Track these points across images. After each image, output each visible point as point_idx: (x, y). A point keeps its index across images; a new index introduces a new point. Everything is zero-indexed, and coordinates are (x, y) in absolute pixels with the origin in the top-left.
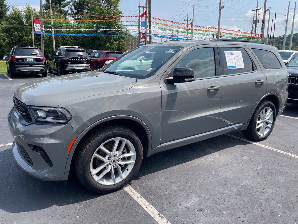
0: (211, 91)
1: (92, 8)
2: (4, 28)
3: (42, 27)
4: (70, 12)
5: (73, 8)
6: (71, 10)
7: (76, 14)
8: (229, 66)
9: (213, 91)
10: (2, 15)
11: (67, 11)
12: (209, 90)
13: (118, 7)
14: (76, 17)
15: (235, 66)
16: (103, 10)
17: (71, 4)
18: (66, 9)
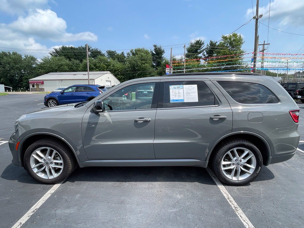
0: (139, 121)
1: (218, 52)
2: (158, 72)
3: (170, 70)
4: (203, 57)
5: (205, 53)
6: (204, 55)
7: (208, 57)
8: (173, 100)
9: (142, 122)
10: (160, 64)
11: (201, 57)
12: (136, 121)
13: (240, 47)
14: (208, 60)
15: (183, 100)
16: (226, 52)
17: (204, 51)
18: (200, 55)
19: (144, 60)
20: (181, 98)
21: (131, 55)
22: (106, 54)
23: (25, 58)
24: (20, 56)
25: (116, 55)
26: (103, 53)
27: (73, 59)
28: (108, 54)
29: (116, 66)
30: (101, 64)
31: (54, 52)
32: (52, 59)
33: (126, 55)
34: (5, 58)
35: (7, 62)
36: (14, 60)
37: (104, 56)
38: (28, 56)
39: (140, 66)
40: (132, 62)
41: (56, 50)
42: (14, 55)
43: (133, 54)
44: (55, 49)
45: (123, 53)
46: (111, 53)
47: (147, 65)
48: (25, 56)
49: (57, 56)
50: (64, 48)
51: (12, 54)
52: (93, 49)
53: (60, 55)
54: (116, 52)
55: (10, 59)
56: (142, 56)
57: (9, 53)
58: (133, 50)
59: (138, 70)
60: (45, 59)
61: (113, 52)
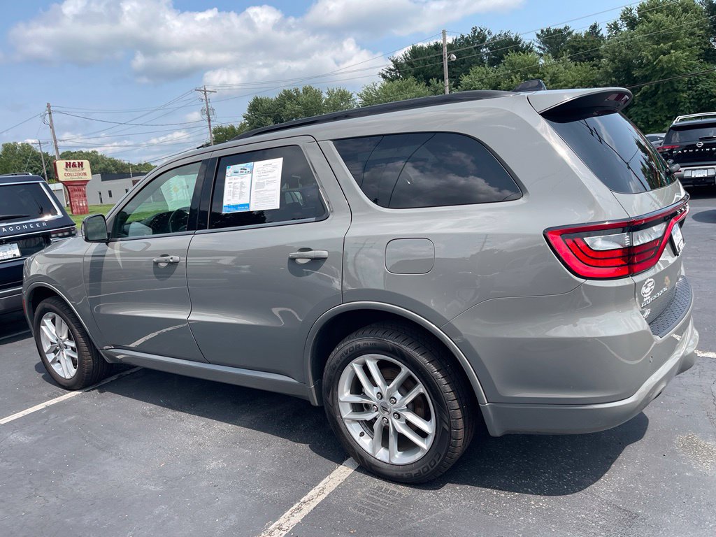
0: (160, 264)
8: (229, 206)
15: (248, 205)
19: (665, 38)
20: (245, 201)
21: (624, 29)
22: (536, 46)
23: (327, 96)
24: (317, 95)
25: (570, 41)
26: (527, 42)
27: (435, 80)
28: (544, 42)
29: (562, 78)
30: (512, 81)
31: (390, 70)
32: (384, 88)
33: (604, 32)
34: (289, 106)
35: (291, 114)
36: (305, 105)
37: (531, 51)
38: (333, 91)
39: (649, 63)
40: (621, 52)
41: (395, 62)
42: (307, 93)
43: (632, 23)
44: (392, 61)
45: (594, 27)
46: (552, 34)
47: (679, 53)
48: (328, 93)
49: (397, 78)
50: (416, 52)
51: (301, 92)
52: (494, 38)
53: (405, 74)
54: (571, 30)
55: (297, 106)
56: (659, 25)
57: (296, 91)
58: (631, 10)
59: (646, 79)
60: (366, 93)
61: (560, 31)
